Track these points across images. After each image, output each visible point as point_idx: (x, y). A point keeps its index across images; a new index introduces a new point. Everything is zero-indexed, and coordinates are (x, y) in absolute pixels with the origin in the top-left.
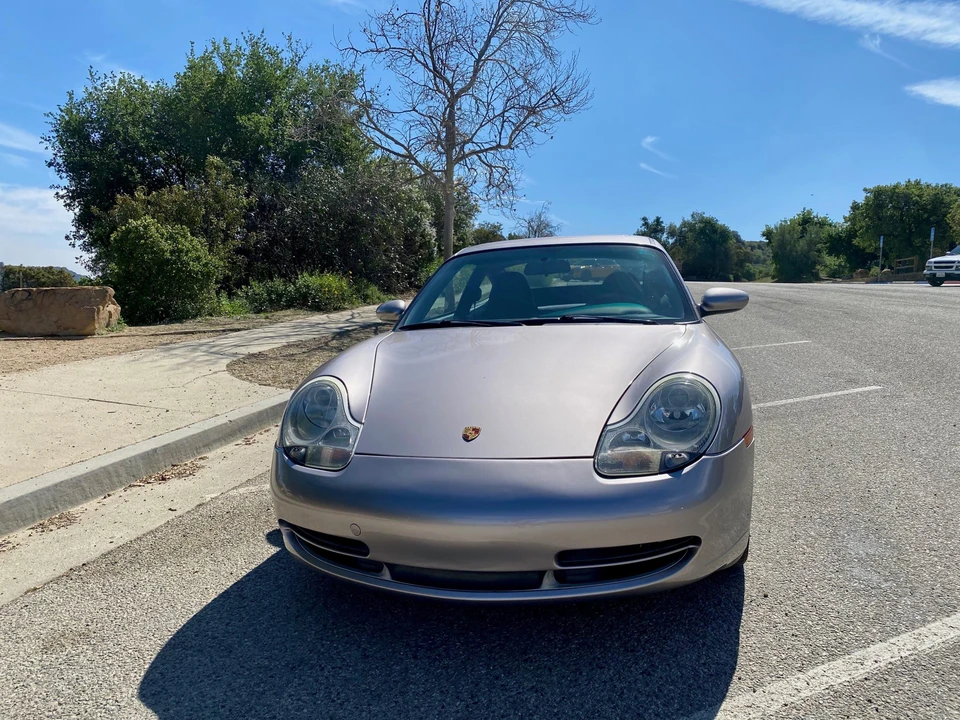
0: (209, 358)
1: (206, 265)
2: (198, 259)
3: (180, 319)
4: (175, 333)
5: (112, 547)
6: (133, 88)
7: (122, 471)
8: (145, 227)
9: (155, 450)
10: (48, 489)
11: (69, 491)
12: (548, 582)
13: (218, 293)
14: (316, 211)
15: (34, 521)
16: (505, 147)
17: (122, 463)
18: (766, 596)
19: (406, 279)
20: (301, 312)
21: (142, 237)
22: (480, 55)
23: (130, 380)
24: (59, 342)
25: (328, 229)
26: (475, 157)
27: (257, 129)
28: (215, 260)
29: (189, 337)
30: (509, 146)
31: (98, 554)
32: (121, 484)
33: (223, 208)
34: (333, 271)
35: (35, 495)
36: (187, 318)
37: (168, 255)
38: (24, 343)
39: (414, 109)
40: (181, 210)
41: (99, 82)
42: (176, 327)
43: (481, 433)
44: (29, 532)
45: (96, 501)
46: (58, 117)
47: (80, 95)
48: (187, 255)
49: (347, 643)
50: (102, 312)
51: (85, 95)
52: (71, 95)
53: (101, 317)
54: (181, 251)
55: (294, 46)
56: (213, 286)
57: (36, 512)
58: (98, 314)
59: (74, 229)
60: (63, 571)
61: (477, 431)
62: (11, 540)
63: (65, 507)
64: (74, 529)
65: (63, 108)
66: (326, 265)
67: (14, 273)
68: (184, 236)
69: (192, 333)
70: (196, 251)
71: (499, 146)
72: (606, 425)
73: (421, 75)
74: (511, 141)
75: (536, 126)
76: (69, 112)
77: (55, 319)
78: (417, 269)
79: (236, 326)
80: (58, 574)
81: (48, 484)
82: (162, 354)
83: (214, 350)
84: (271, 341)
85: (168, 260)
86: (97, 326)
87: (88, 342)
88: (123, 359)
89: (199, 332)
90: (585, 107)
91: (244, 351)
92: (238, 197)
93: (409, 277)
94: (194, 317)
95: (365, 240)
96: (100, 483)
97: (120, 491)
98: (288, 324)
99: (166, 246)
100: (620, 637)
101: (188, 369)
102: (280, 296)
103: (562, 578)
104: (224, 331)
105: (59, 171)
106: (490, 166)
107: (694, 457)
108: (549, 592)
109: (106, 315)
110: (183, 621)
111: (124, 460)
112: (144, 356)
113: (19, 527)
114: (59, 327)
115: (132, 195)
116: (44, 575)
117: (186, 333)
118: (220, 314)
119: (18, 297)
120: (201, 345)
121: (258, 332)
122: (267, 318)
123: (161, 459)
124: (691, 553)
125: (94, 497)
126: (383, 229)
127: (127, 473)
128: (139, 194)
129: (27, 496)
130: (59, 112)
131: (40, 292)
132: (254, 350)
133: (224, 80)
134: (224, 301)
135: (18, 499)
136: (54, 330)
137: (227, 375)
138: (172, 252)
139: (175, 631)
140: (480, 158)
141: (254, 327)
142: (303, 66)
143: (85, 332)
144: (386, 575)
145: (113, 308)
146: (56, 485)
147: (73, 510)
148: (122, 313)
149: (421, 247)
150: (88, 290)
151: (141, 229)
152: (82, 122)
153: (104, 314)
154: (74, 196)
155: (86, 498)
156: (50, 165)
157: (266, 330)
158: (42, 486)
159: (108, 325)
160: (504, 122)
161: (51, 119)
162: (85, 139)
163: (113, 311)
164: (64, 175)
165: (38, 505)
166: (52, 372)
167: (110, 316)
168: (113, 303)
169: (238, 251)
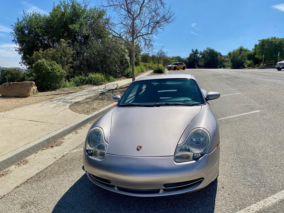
0: (63, 104)
1: (61, 73)
2: (59, 71)
3: (54, 89)
4: (53, 95)
5: (39, 171)
6: (37, 16)
7: (40, 145)
8: (43, 62)
9: (49, 138)
10: (20, 153)
11: (25, 153)
12: (161, 191)
13: (65, 81)
14: (93, 53)
15: (16, 162)
16: (150, 34)
17: (40, 143)
18: (223, 188)
19: (121, 73)
20: (90, 86)
21: (42, 65)
22: (142, 5)
23: (41, 113)
24: (19, 99)
25: (97, 60)
26: (141, 37)
27: (75, 29)
28: (65, 71)
29: (58, 96)
30: (151, 34)
31: (35, 174)
32: (40, 149)
33: (66, 54)
34: (99, 73)
35: (16, 155)
36: (57, 89)
37: (50, 70)
38: (9, 99)
39: (122, 23)
40: (54, 56)
41: (27, 15)
42: (54, 92)
43: (142, 148)
44: (15, 166)
45: (33, 155)
46: (15, 26)
47: (21, 19)
48: (56, 70)
49: (106, 205)
50: (31, 89)
51: (22, 19)
52: (18, 19)
53: (31, 91)
54: (54, 69)
55: (85, 2)
56: (64, 79)
57: (17, 160)
58: (30, 90)
59: (22, 60)
60: (25, 180)
61: (141, 147)
62: (10, 169)
63: (25, 158)
64: (28, 165)
65: (16, 23)
66: (97, 71)
67: (4, 71)
68: (55, 64)
69: (58, 94)
70: (59, 69)
71: (148, 33)
72: (177, 145)
73: (124, 12)
74: (151, 32)
75: (159, 27)
76: (18, 24)
77: (18, 92)
78: (124, 70)
79: (71, 91)
80: (24, 181)
81: (20, 152)
82: (50, 103)
83: (65, 101)
84: (82, 97)
85: (50, 72)
86: (30, 93)
87: (28, 98)
88: (38, 105)
89: (61, 94)
90: (174, 21)
91: (74, 101)
92: (70, 51)
93: (122, 73)
94: (59, 88)
95: (108, 62)
96: (34, 150)
97: (40, 152)
98: (86, 90)
99: (49, 68)
100: (182, 202)
101: (58, 108)
102: (84, 81)
104: (68, 93)
105: (16, 43)
106: (145, 39)
107: (202, 155)
108: (161, 194)
109: (33, 90)
110: (60, 198)
111: (41, 142)
112: (45, 104)
113: (12, 165)
114: (19, 94)
115: (39, 52)
116: (20, 182)
117: (57, 94)
118: (66, 87)
119: (7, 85)
120: (61, 99)
121: (78, 94)
122: (80, 88)
123: (51, 140)
124: (201, 182)
125: (33, 154)
126: (114, 59)
127: (42, 146)
128: (41, 51)
129: (14, 156)
130: (15, 25)
131: (13, 84)
132: (77, 100)
133: (64, 14)
134: (68, 83)
135: (11, 157)
136: (17, 95)
137: (69, 110)
139: (58, 201)
141: (76, 92)
142: (88, 8)
143: (27, 95)
144: (116, 189)
145: (35, 88)
146: (22, 152)
147: (27, 158)
148: (37, 89)
149: (125, 63)
150: (27, 83)
151: (42, 63)
152: (22, 28)
153: (32, 89)
154: (21, 50)
155: (31, 154)
156: (13, 41)
157: (80, 93)
158: (18, 152)
159: (33, 93)
160: (149, 26)
161: (12, 27)
162: (23, 33)
163: (35, 89)
164: (18, 44)
165: (17, 158)
166: (18, 110)
167: (34, 90)
168: (35, 86)
169: (71, 67)
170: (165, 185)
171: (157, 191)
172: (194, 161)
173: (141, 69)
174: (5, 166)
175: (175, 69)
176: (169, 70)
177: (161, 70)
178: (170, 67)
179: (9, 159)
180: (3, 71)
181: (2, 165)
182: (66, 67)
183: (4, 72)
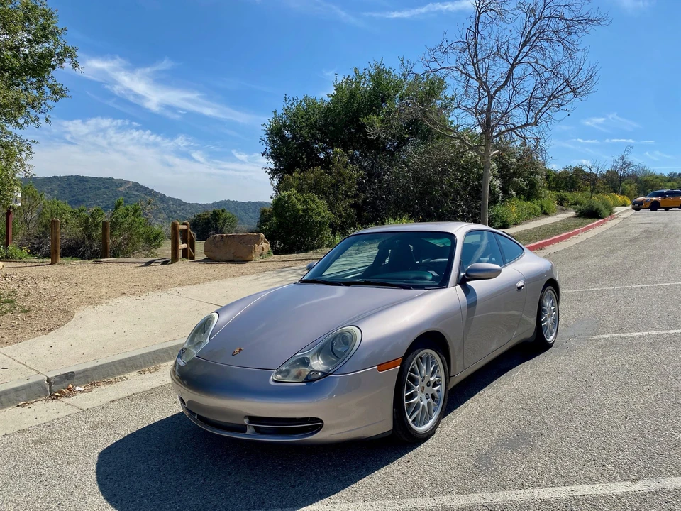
1: (323, 217)
2: (319, 214)
3: (306, 251)
4: (296, 260)
5: (159, 385)
6: (310, 104)
10: (150, 353)
11: (161, 355)
12: (250, 431)
13: (334, 233)
14: (404, 176)
15: (141, 367)
16: (532, 125)
22: (514, 61)
24: (232, 265)
28: (330, 214)
29: (301, 263)
30: (536, 124)
31: (149, 388)
33: (344, 179)
35: (142, 355)
36: (312, 249)
38: (215, 265)
40: (317, 183)
41: (290, 103)
42: (301, 255)
44: (137, 373)
46: (268, 126)
47: (280, 113)
48: (312, 212)
51: (282, 112)
52: (275, 113)
53: (256, 250)
54: (310, 209)
55: (406, 64)
56: (328, 230)
57: (143, 364)
58: (254, 249)
60: (130, 394)
61: (240, 350)
62: (127, 377)
63: (158, 363)
64: (153, 375)
65: (271, 121)
67: (266, 212)
68: (313, 201)
69: (305, 260)
70: (320, 208)
71: (526, 125)
72: (297, 353)
74: (536, 120)
75: (558, 107)
76: (274, 122)
77: (233, 252)
80: (127, 395)
81: (151, 350)
82: (275, 275)
85: (302, 215)
86: (254, 256)
87: (247, 265)
92: (352, 172)
94: (316, 249)
95: (437, 193)
99: (299, 207)
103: (258, 431)
105: (268, 158)
106: (524, 138)
107: (325, 374)
108: (250, 435)
109: (260, 249)
110: (147, 424)
112: (263, 276)
113: (134, 370)
114: (234, 256)
115: (291, 175)
116: (122, 395)
117: (302, 260)
119: (217, 239)
122: (358, 250)
124: (318, 428)
128: (296, 174)
129: (138, 356)
130: (269, 123)
131: (227, 236)
133: (354, 95)
134: (338, 238)
135: (133, 357)
136: (232, 258)
138: (304, 211)
139: (139, 428)
140: (516, 133)
143: (248, 259)
144: (196, 417)
145: (265, 245)
147: (162, 365)
148: (272, 248)
150: (250, 235)
152: (280, 129)
153: (258, 249)
154: (274, 173)
155: (170, 359)
156: (263, 155)
159: (261, 255)
160: (530, 107)
161: (264, 128)
162: (282, 137)
163: (264, 247)
164: (271, 160)
165: (144, 361)
166: (209, 285)
167: (263, 250)
168: (266, 243)
169: (352, 206)
170: (253, 419)
171: (242, 429)
172: (304, 384)
173: (542, 207)
174: (120, 370)
175: (654, 207)
176: (637, 209)
177: (597, 209)
178: (641, 203)
179: (129, 359)
180: (263, 212)
181: (116, 368)
182: (342, 206)
183: (265, 214)
